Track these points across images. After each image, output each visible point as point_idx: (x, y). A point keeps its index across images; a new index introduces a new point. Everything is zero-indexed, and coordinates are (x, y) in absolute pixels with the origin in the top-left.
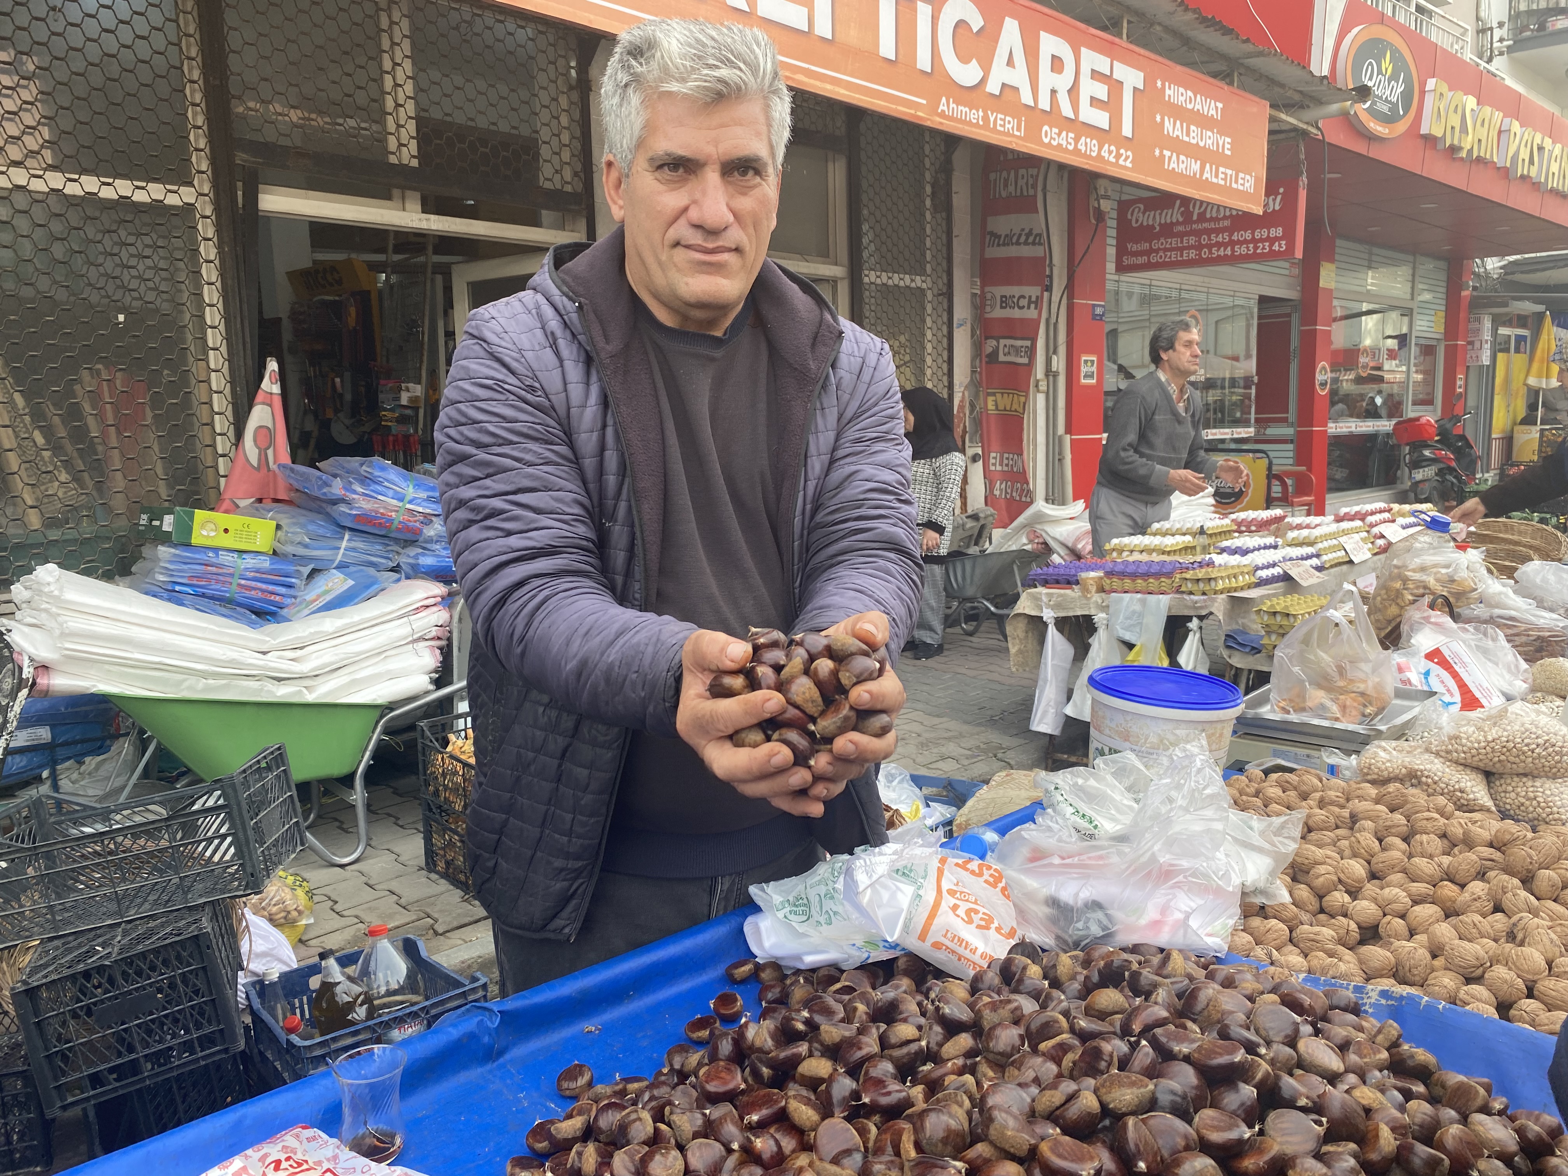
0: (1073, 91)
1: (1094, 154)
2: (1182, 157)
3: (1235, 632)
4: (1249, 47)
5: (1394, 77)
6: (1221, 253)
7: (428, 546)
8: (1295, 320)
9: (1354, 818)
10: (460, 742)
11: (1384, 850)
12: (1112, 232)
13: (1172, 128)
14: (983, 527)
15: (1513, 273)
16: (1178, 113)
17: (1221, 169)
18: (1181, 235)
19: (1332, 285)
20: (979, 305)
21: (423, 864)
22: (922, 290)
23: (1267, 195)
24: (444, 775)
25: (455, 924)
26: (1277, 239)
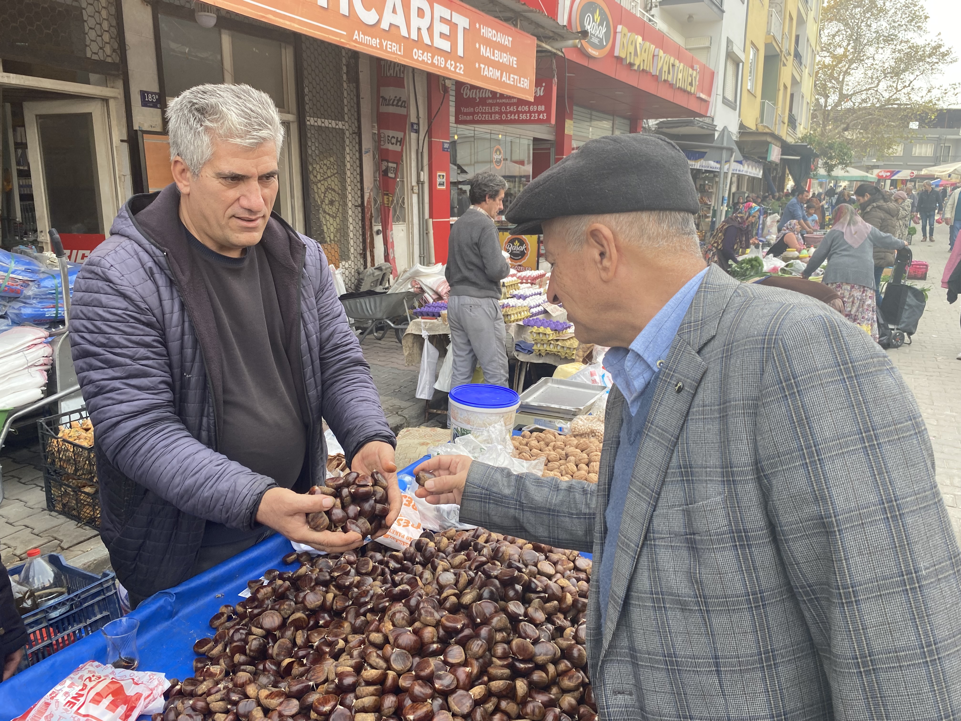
0: (430, 29)
1: (442, 66)
2: (491, 68)
3: (520, 342)
4: (525, 7)
5: (601, 24)
6: (513, 117)
7: (28, 301)
8: (553, 151)
9: (567, 456)
10: (67, 431)
11: (578, 470)
12: (453, 98)
13: (485, 51)
14: (384, 275)
15: (662, 128)
16: (488, 43)
17: (512, 76)
18: (491, 105)
19: (571, 133)
20: (378, 140)
21: (45, 506)
22: (342, 130)
23: (536, 86)
24: (59, 452)
25: (75, 542)
26: (541, 112)
